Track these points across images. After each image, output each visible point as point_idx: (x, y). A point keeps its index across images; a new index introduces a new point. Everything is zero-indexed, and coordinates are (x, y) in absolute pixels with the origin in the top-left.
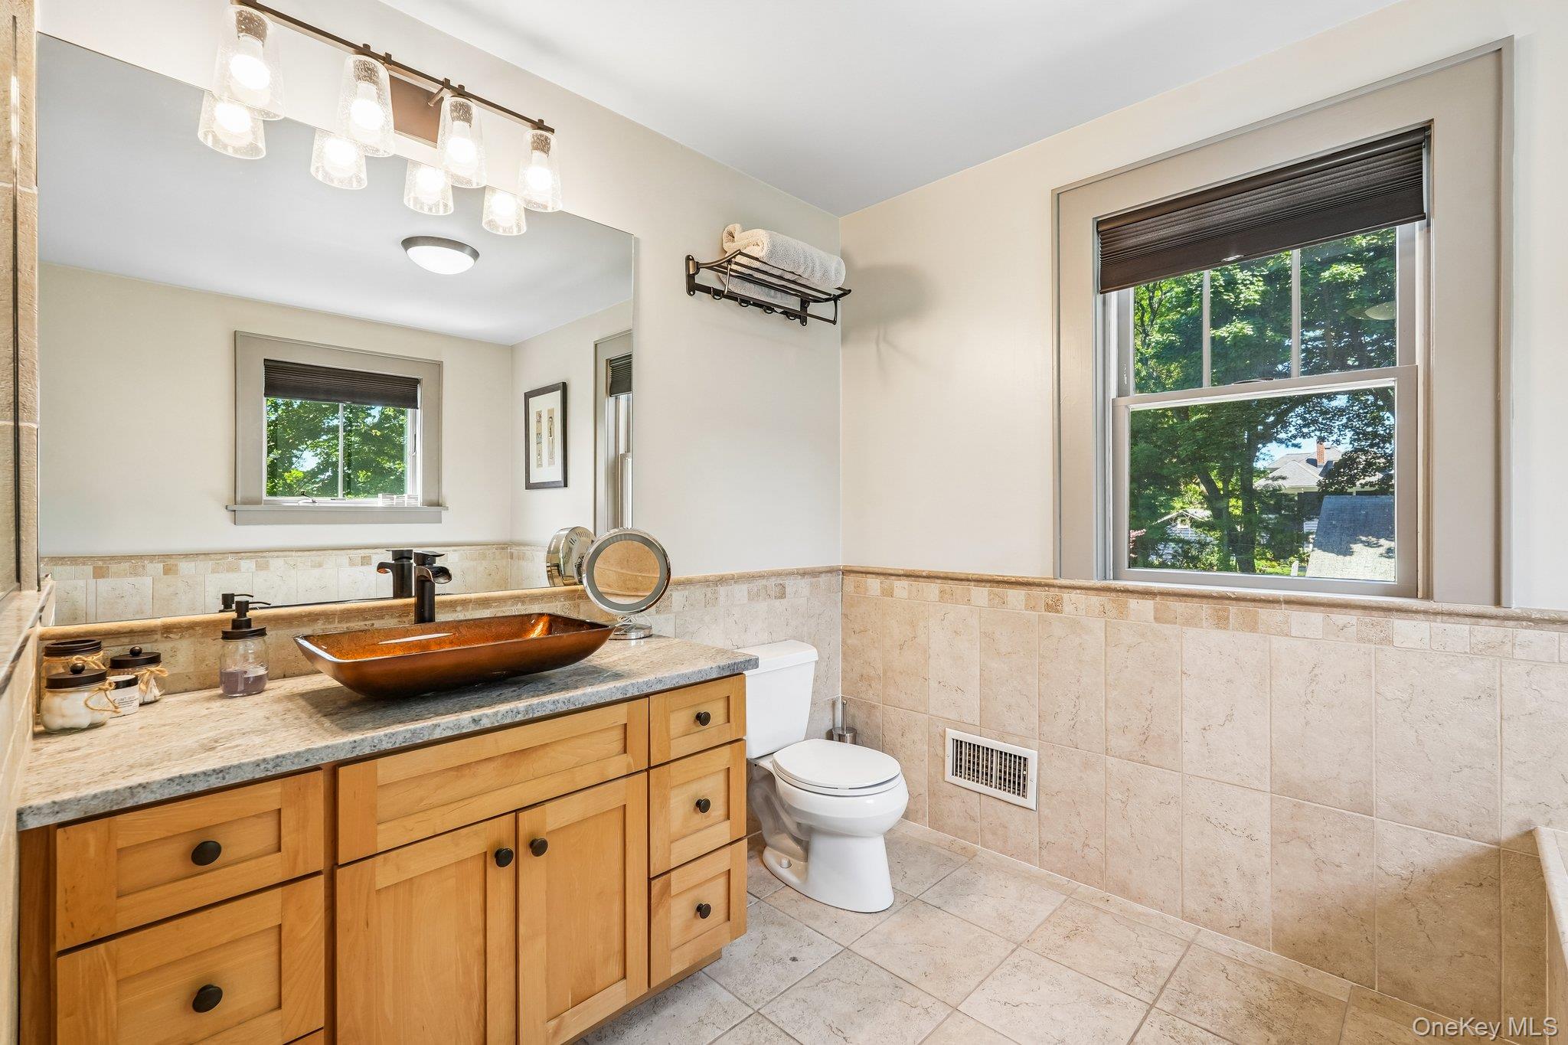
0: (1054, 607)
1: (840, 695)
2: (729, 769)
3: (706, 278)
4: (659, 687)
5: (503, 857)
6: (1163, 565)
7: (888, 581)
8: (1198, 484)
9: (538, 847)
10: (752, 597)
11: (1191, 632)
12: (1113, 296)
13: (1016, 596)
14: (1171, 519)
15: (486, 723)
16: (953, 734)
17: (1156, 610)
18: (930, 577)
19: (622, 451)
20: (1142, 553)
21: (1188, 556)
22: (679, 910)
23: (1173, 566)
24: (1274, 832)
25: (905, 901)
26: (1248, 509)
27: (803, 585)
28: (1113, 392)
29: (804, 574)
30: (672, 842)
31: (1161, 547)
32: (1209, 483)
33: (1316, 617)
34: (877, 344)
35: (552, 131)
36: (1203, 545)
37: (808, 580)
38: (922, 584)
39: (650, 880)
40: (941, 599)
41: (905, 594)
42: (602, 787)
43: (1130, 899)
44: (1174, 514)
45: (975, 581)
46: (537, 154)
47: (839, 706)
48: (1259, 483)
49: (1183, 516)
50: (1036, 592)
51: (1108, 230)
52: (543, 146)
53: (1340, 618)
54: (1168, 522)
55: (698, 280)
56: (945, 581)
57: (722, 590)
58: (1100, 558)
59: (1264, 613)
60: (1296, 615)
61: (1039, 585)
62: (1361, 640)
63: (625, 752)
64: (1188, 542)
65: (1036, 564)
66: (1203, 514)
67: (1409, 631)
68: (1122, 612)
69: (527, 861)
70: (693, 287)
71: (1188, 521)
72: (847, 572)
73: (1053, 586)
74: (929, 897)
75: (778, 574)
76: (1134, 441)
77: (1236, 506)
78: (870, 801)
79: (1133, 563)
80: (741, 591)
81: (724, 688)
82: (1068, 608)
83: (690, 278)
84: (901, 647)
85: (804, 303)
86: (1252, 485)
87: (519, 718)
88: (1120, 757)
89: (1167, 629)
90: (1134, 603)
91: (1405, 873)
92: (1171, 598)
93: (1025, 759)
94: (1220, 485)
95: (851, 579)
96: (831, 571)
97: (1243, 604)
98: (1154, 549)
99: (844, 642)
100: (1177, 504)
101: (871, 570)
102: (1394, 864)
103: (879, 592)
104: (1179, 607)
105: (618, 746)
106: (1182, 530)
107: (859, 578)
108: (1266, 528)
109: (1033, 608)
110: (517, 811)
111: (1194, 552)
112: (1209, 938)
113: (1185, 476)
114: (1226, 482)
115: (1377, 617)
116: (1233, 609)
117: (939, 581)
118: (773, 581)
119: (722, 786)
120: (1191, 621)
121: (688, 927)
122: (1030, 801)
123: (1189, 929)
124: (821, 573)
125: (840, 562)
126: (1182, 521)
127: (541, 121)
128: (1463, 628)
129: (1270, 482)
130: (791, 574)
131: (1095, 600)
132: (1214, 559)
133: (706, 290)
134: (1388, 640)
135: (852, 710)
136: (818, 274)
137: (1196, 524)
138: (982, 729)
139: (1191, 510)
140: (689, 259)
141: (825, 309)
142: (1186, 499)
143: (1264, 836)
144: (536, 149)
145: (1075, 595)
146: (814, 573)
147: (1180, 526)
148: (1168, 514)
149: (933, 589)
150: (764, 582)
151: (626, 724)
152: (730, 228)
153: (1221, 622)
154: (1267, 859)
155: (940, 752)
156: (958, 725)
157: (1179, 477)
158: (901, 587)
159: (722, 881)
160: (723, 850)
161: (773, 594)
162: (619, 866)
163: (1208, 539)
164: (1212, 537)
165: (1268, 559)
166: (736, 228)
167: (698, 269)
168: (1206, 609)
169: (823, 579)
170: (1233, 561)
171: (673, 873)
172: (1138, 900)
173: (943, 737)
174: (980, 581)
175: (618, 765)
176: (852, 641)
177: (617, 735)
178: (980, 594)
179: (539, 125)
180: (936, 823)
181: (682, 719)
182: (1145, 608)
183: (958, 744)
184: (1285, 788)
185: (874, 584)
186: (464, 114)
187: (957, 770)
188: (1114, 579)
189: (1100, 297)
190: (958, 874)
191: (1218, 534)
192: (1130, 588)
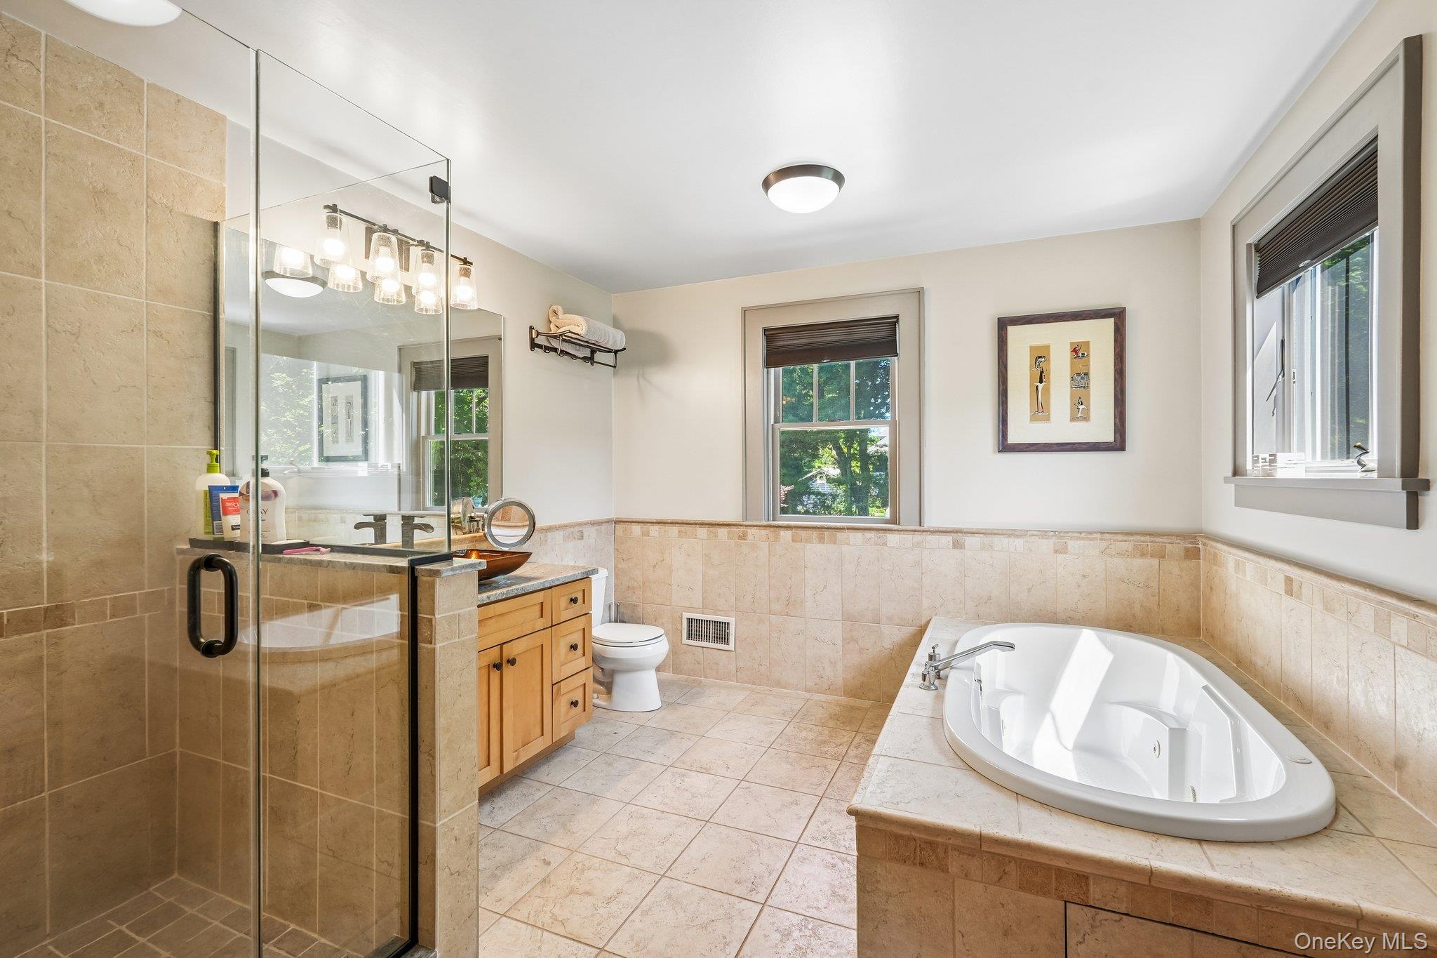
0: (743, 537)
1: (613, 601)
2: (584, 629)
3: (541, 340)
4: (557, 583)
5: (498, 666)
6: (807, 512)
7: (645, 527)
8: (831, 449)
9: (512, 662)
10: (565, 539)
11: (809, 546)
12: (772, 370)
13: (722, 532)
14: (813, 476)
15: (492, 599)
16: (687, 615)
17: (793, 536)
18: (673, 523)
19: (423, 433)
20: (791, 503)
21: (824, 505)
22: (563, 703)
23: (814, 513)
24: (844, 639)
25: (667, 704)
26: (864, 468)
27: (593, 529)
28: (772, 421)
29: (593, 524)
30: (561, 666)
31: (805, 498)
32: (838, 449)
33: (859, 535)
34: (638, 379)
35: (472, 264)
36: (834, 497)
37: (595, 527)
38: (667, 528)
39: (553, 685)
40: (679, 536)
41: (656, 534)
42: (533, 634)
43: (782, 688)
44: (814, 472)
45: (700, 524)
46: (463, 278)
47: (613, 608)
48: (871, 449)
49: (821, 473)
50: (734, 529)
51: (771, 335)
52: (466, 273)
53: (869, 535)
54: (810, 479)
55: (537, 341)
56: (682, 525)
57: (549, 535)
58: (766, 507)
59: (839, 535)
60: (852, 534)
61: (734, 525)
62: (877, 544)
63: (542, 617)
64: (824, 495)
65: (734, 515)
66: (835, 472)
67: (892, 539)
68: (777, 538)
69: (507, 670)
70: (534, 345)
71: (824, 478)
72: (617, 522)
73: (742, 526)
74: (680, 701)
75: (580, 524)
76: (782, 446)
77: (856, 466)
78: (649, 648)
79: (783, 511)
80: (559, 535)
81: (581, 585)
82: (750, 537)
83: (532, 340)
84: (655, 566)
85: (593, 352)
86: (866, 449)
87: (504, 597)
88: (776, 614)
89: (798, 545)
90: (782, 533)
91: (891, 647)
92: (799, 529)
93: (728, 623)
94: (845, 450)
95: (620, 527)
96: (608, 522)
97: (830, 530)
98: (799, 500)
99: (616, 567)
100: (817, 464)
101: (635, 520)
102: (887, 644)
103: (640, 534)
104: (803, 533)
105: (538, 614)
106: (820, 485)
107: (626, 525)
108: (876, 484)
109: (732, 539)
110: (502, 645)
111: (829, 502)
112: (817, 697)
113: (822, 442)
114: (850, 448)
115: (881, 534)
116: (826, 533)
117: (678, 525)
118: (577, 529)
119: (581, 636)
120: (808, 541)
121: (567, 713)
122: (731, 646)
123: (808, 695)
124: (603, 523)
125: (613, 516)
126: (821, 477)
127: (466, 258)
128: (909, 537)
129: (878, 448)
130: (586, 524)
131: (764, 532)
132: (841, 507)
133: (540, 346)
134: (885, 544)
135: (621, 610)
136: (611, 342)
137: (830, 480)
138: (704, 609)
139: (825, 469)
140: (531, 328)
141: (608, 358)
142: (823, 460)
143: (839, 642)
144: (461, 275)
145: (754, 530)
146: (599, 523)
147: (819, 481)
148: (810, 472)
149: (674, 530)
150: (572, 529)
151: (542, 603)
152: (554, 307)
153: (821, 540)
154: (841, 653)
155: (679, 628)
156: (689, 610)
157: (817, 444)
158: (654, 530)
159: (581, 689)
160: (582, 673)
161: (576, 537)
162: (540, 676)
163: (839, 492)
164: (840, 491)
165: (878, 507)
166: (560, 309)
167: (538, 335)
168: (815, 534)
169: (604, 527)
170: (854, 508)
171: (562, 682)
172: (785, 687)
173: (681, 618)
174: (702, 524)
175: (540, 624)
176: (622, 565)
177: (538, 608)
178: (703, 532)
179: (465, 261)
180: (677, 670)
181: (564, 602)
182: (786, 535)
183: (690, 620)
184: (848, 618)
185: (636, 529)
186: (429, 259)
187: (690, 637)
188: (773, 521)
189: (766, 370)
190: (694, 690)
191: (843, 487)
192: (781, 525)
